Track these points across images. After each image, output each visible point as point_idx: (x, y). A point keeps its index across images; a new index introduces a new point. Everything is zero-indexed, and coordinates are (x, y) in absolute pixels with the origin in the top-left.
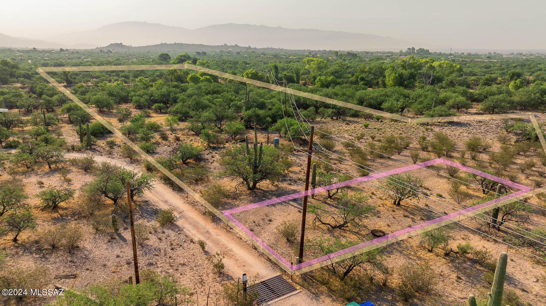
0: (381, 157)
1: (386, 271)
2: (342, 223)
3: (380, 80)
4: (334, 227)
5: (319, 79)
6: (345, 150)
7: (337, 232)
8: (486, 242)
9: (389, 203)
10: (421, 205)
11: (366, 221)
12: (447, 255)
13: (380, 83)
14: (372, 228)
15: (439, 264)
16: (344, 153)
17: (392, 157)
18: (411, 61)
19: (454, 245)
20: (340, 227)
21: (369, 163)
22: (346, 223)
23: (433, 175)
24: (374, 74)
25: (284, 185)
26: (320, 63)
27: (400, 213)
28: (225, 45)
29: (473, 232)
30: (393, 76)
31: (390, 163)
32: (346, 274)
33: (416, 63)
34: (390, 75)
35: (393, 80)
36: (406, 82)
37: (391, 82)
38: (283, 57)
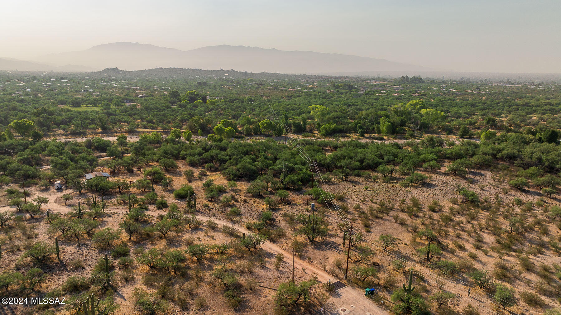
0: (377, 217)
1: (379, 279)
2: (360, 259)
3: (375, 126)
4: (356, 261)
5: (324, 127)
6: (355, 212)
7: (358, 263)
8: (422, 267)
9: (381, 248)
10: (396, 249)
11: (370, 259)
12: (404, 273)
13: (375, 129)
14: (372, 261)
15: (400, 276)
16: (354, 214)
17: (383, 218)
18: (402, 109)
19: (407, 269)
20: (359, 261)
21: (370, 222)
22: (362, 259)
23: (404, 231)
24: (370, 121)
25: (327, 238)
26: (323, 110)
27: (386, 253)
28: (222, 69)
29: (417, 262)
30: (386, 124)
31: (382, 222)
32: (364, 279)
33: (406, 110)
34: (384, 123)
35: (387, 128)
36: (397, 129)
37: (385, 129)
38: (283, 88)
